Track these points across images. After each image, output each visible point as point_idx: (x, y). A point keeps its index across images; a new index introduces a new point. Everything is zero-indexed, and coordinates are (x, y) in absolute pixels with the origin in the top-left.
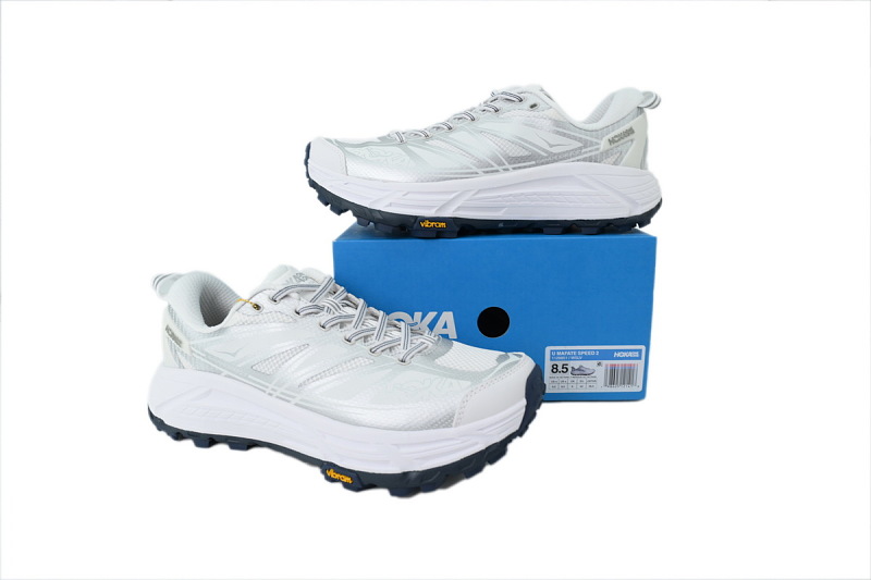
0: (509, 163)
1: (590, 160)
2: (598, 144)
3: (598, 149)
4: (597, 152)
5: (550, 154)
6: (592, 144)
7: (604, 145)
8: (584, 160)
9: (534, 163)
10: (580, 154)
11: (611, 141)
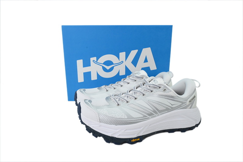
0: (160, 113)
1: (184, 108)
2: (186, 103)
3: (186, 104)
4: (186, 105)
5: (172, 108)
6: (184, 103)
7: (188, 103)
8: (182, 108)
9: (167, 111)
10: (181, 107)
11: (190, 101)
